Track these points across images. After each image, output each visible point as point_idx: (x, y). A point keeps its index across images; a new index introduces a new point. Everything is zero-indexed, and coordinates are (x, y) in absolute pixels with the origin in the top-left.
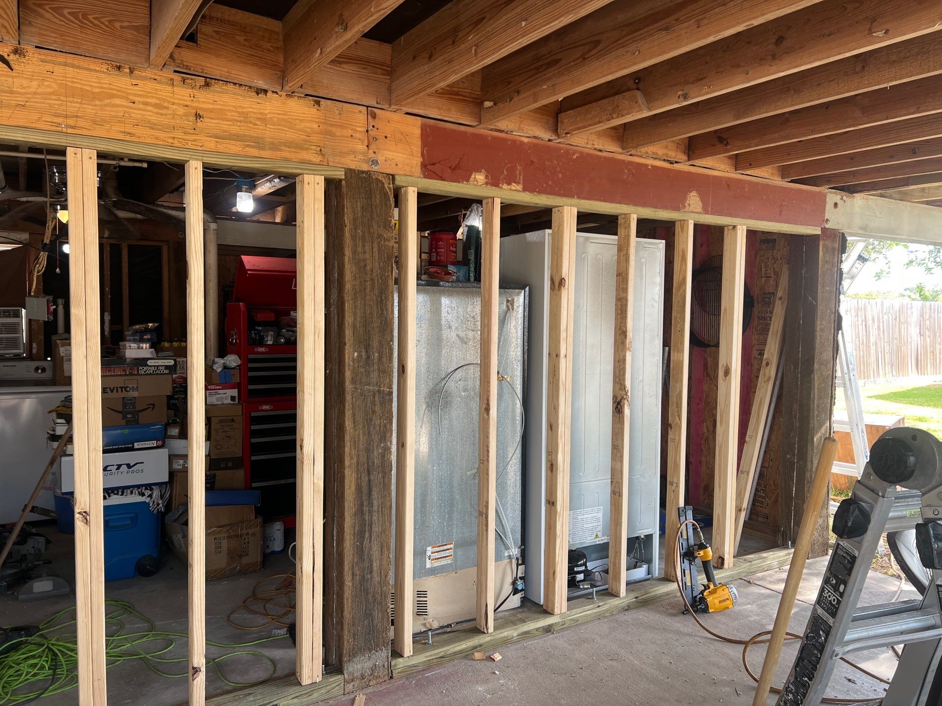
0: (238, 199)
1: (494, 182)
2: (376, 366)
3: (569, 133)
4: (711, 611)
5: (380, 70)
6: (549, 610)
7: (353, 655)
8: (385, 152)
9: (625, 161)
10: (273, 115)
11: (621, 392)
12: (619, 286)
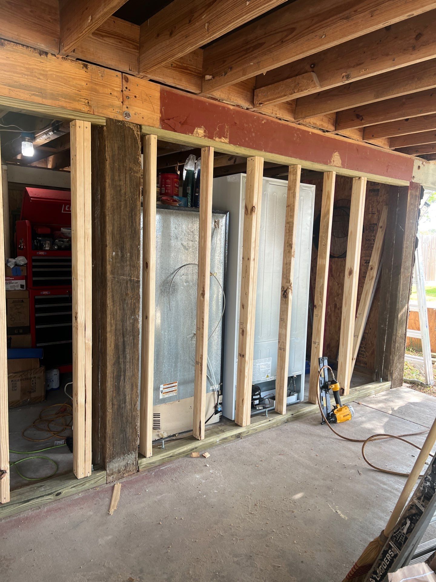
0: (22, 147)
1: (210, 135)
2: (128, 263)
3: (262, 104)
4: (338, 422)
5: (132, 45)
6: (239, 424)
7: (113, 457)
8: (135, 108)
9: (295, 127)
10: (52, 73)
11: (287, 284)
12: (288, 214)
